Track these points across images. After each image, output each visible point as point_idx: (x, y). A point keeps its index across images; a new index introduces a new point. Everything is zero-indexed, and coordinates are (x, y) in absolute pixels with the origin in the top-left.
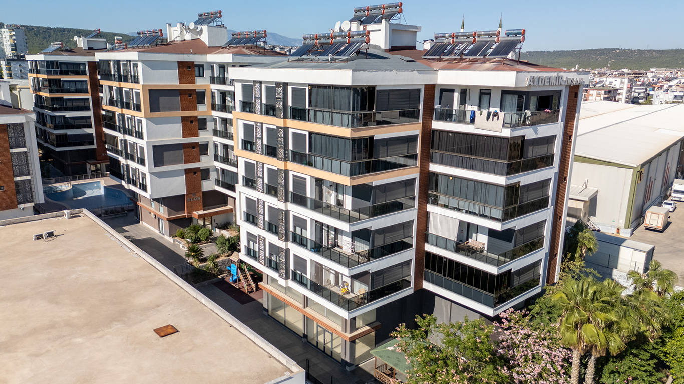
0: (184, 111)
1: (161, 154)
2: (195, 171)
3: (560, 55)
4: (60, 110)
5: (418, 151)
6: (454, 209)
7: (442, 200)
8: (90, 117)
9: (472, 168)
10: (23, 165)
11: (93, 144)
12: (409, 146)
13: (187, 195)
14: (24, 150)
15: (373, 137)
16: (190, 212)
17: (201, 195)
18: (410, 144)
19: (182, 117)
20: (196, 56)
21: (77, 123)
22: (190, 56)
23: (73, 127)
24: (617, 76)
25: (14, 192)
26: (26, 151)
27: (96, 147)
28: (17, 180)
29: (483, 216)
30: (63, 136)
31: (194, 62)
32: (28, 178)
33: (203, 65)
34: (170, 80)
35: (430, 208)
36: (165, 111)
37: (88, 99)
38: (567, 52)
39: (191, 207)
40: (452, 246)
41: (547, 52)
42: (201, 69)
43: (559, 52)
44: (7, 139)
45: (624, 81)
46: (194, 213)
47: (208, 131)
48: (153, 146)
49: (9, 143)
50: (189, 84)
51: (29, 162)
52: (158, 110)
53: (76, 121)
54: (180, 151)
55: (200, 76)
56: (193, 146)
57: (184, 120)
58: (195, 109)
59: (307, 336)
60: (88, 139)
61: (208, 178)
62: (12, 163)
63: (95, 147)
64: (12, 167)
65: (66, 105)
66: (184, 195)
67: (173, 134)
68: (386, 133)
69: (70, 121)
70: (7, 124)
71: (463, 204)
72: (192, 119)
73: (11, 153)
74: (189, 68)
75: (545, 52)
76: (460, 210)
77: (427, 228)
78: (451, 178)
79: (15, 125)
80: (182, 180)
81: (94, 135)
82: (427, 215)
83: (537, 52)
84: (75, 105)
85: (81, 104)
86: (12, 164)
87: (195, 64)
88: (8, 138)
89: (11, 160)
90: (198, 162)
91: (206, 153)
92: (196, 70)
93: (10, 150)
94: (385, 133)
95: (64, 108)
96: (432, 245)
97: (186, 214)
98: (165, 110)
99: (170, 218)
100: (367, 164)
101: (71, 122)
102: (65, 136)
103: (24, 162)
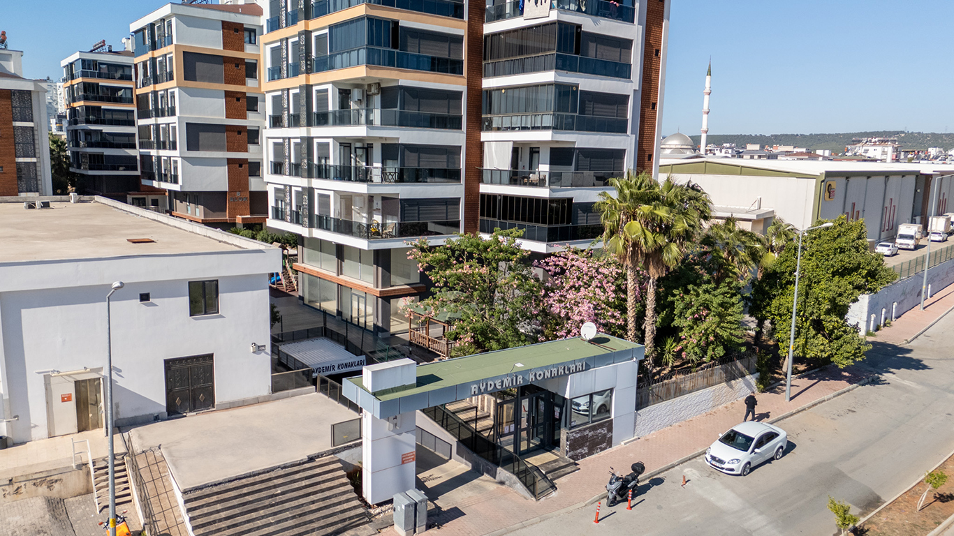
0: (229, 83)
1: (197, 134)
2: (241, 162)
3: (819, 140)
4: (96, 122)
5: (465, 57)
6: (507, 129)
7: (496, 122)
8: (134, 135)
9: (523, 70)
10: (28, 143)
11: (136, 169)
12: (451, 47)
13: (230, 192)
14: (30, 124)
15: (398, 22)
16: (233, 216)
17: (248, 195)
18: (453, 46)
19: (225, 91)
20: (246, 17)
21: (118, 140)
22: (238, 15)
23: (112, 146)
24: (878, 143)
25: (15, 176)
26: (33, 126)
27: (140, 174)
28: (19, 161)
29: (534, 128)
30: (98, 155)
31: (243, 24)
32: (34, 160)
33: (255, 30)
34: (212, 42)
35: (485, 136)
36: (204, 81)
37: (133, 111)
38: (829, 135)
39: (234, 209)
40: (506, 178)
41: (801, 135)
42: (253, 34)
43: (818, 135)
44: (10, 109)
45: (886, 149)
46: (238, 216)
47: (259, 113)
48: (187, 124)
49: (13, 113)
50: (236, 50)
51: (36, 142)
52: (194, 79)
53: (116, 138)
54: (223, 134)
55: (250, 42)
56: (240, 130)
57: (228, 94)
58: (244, 83)
59: (341, 312)
60: (130, 163)
61: (257, 174)
62: (15, 138)
63: (138, 173)
64: (15, 144)
65: (104, 116)
66: (226, 192)
67: (213, 110)
68: (416, 21)
69: (108, 137)
70: (10, 90)
71: (516, 121)
72: (239, 96)
73: (14, 127)
74: (237, 30)
75: (797, 135)
76: (513, 129)
77: (481, 163)
78: (503, 91)
79: (22, 93)
80: (223, 171)
81: (138, 158)
82: (481, 145)
83: (787, 135)
84: (116, 117)
85: (124, 117)
86: (15, 141)
87: (245, 26)
88: (12, 107)
89: (15, 135)
90: (245, 151)
91: (256, 141)
92: (246, 34)
93: (13, 122)
94: (414, 21)
95: (101, 120)
96: (487, 183)
97: (227, 218)
98: (203, 79)
99: (206, 220)
100: (391, 54)
101: (110, 139)
102: (101, 156)
103: (30, 140)
